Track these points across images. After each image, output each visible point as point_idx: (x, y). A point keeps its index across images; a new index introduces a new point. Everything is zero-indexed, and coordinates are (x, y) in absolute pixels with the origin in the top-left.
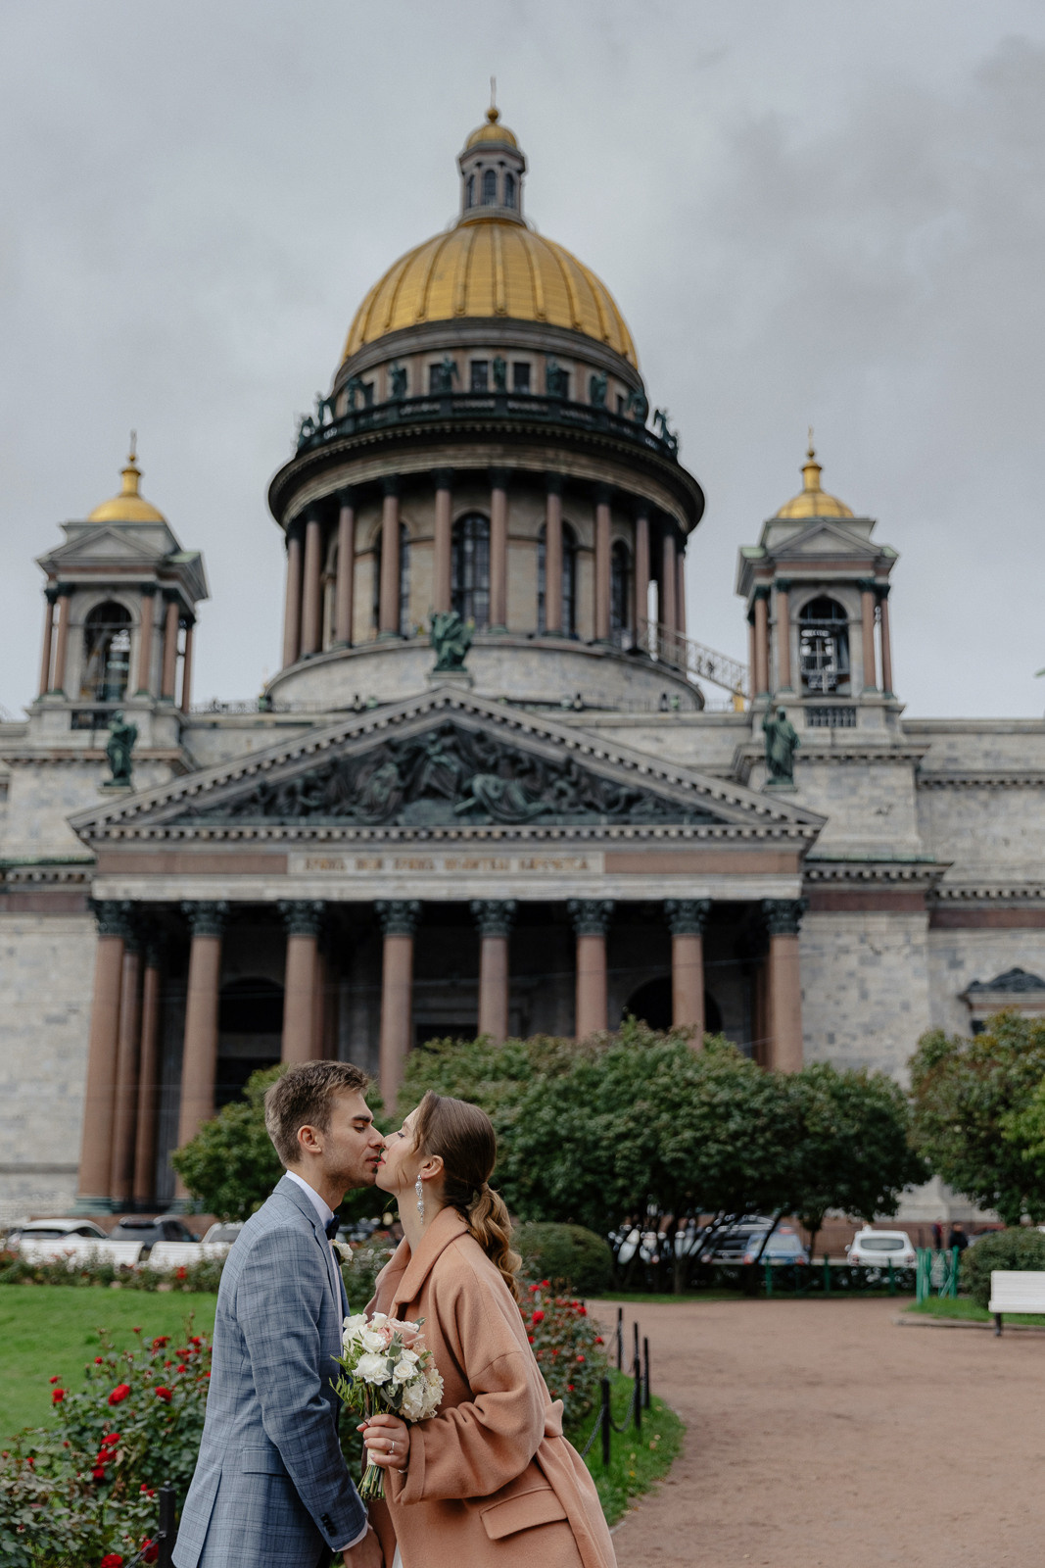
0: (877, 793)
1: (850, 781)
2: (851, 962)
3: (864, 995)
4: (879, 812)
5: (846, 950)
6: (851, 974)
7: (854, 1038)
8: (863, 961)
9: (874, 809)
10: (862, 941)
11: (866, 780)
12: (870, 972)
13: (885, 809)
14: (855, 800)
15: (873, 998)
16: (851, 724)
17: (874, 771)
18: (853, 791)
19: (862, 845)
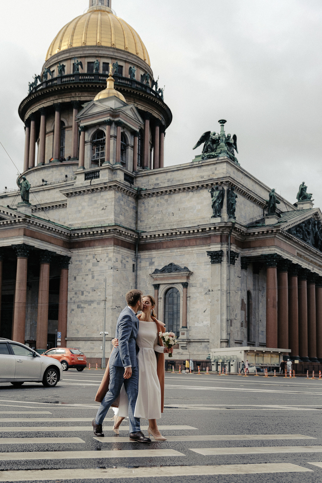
0: (103, 201)
1: (94, 199)
2: (90, 265)
3: (93, 277)
4: (103, 209)
5: (88, 261)
6: (90, 270)
7: (89, 293)
8: (94, 265)
9: (102, 208)
10: (94, 257)
11: (100, 197)
12: (96, 269)
13: (105, 208)
14: (96, 205)
15: (95, 278)
16: (98, 177)
17: (102, 194)
18: (96, 202)
19: (96, 222)
